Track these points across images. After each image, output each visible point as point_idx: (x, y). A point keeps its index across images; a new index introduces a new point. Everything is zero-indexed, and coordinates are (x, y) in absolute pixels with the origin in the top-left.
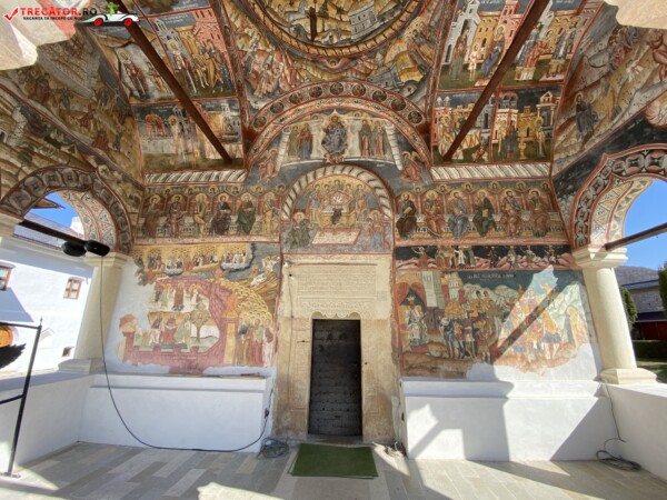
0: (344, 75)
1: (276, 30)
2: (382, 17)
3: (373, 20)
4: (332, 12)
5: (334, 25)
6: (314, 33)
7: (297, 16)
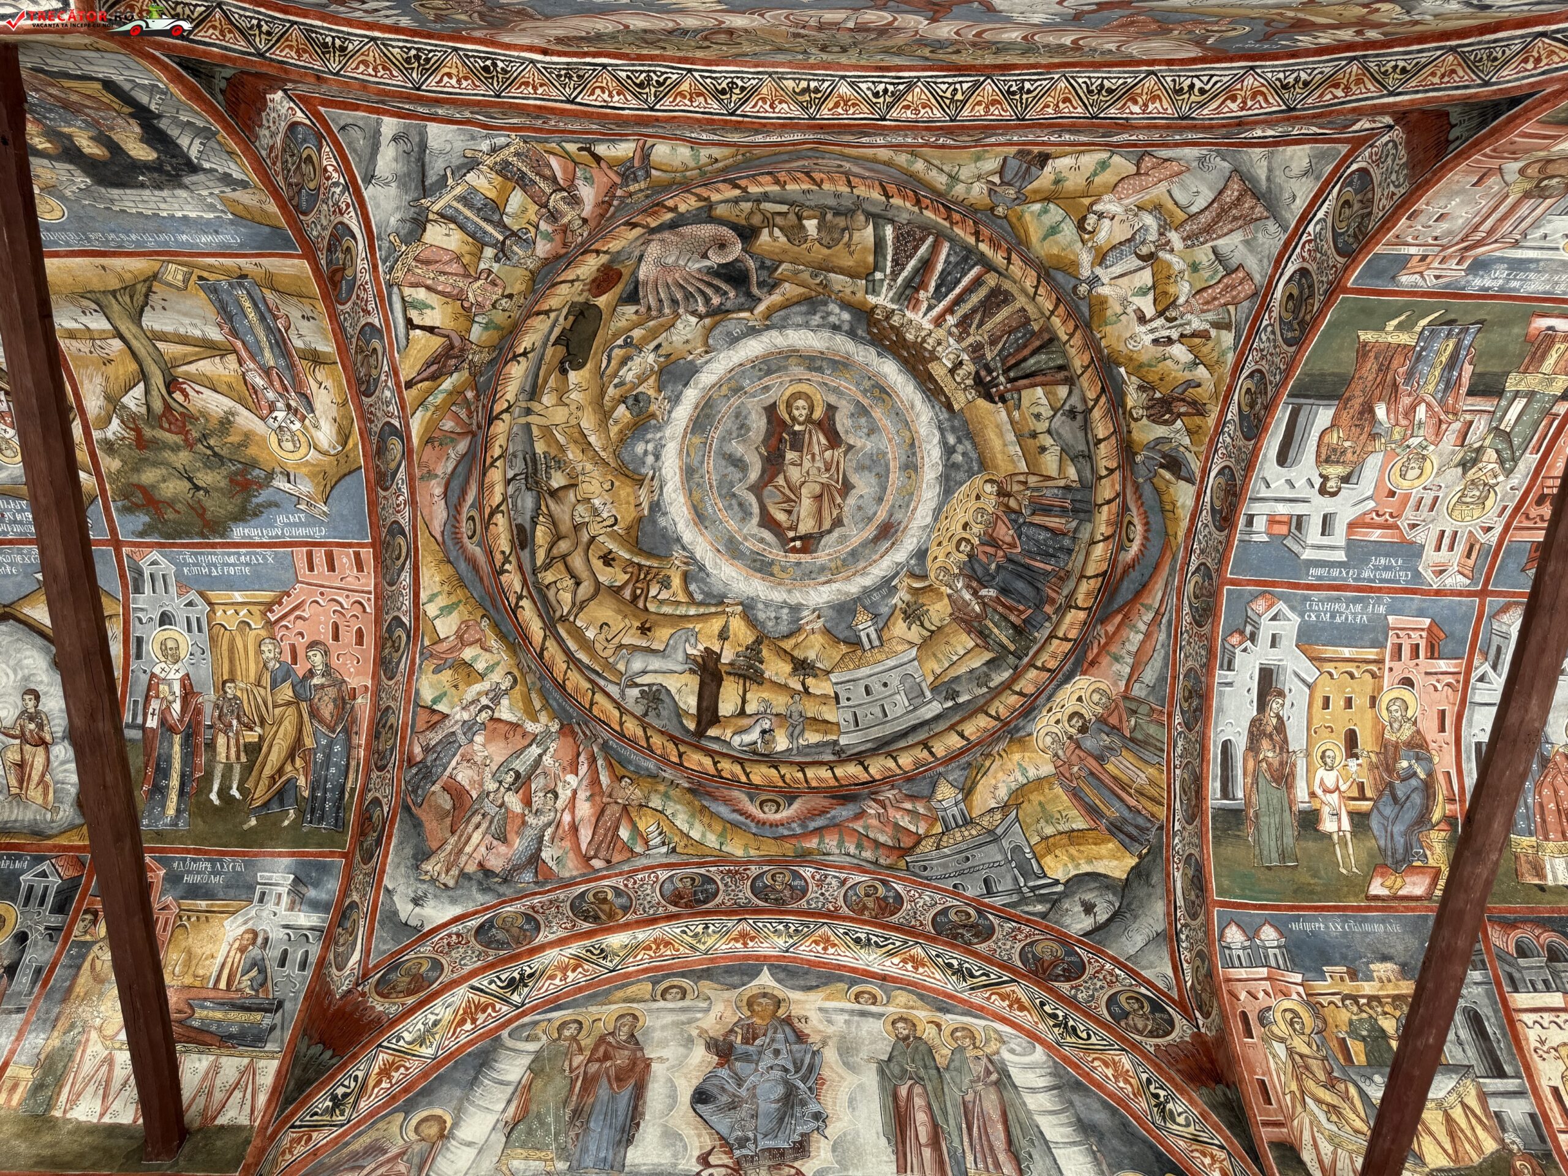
0: (813, 843)
1: (576, 681)
2: (946, 688)
3: (916, 697)
4: (776, 668)
5: (780, 702)
6: (708, 714)
7: (655, 663)
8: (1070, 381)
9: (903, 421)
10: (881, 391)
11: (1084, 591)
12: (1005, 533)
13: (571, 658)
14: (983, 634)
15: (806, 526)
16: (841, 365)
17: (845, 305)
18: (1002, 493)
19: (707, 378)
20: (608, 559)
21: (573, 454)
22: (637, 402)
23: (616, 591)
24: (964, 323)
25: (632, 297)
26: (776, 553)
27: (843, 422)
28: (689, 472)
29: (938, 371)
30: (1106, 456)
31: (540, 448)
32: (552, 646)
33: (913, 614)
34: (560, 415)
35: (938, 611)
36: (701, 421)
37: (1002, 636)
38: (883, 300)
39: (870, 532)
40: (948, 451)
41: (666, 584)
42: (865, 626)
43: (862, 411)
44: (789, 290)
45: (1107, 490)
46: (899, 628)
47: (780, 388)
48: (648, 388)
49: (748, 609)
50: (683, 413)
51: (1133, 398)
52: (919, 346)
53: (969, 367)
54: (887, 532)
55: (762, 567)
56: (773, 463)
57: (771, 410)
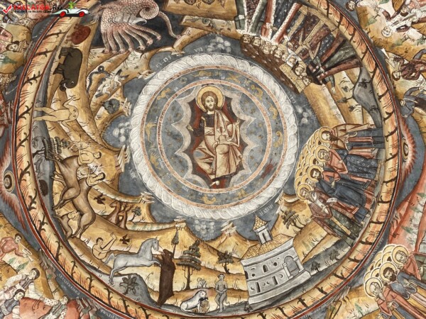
1: (79, 273)
2: (312, 263)
3: (294, 270)
4: (208, 259)
5: (211, 280)
6: (166, 290)
7: (132, 261)
8: (360, 64)
9: (270, 102)
10: (256, 86)
11: (385, 191)
12: (337, 162)
13: (76, 259)
14: (331, 226)
15: (221, 172)
16: (230, 73)
17: (226, 37)
18: (333, 138)
19: (152, 88)
20: (100, 200)
21: (74, 138)
22: (111, 105)
23: (106, 218)
24: (294, 39)
25: (98, 42)
26: (205, 190)
27: (235, 106)
28: (148, 144)
29: (286, 69)
30: (385, 105)
31: (52, 135)
32: (64, 252)
33: (289, 219)
34: (63, 115)
35: (304, 215)
36: (152, 114)
37: (342, 226)
38: (246, 31)
39: (260, 171)
40: (299, 117)
41: (137, 212)
42: (261, 229)
43: (245, 99)
44: (191, 32)
45: (389, 127)
46: (282, 228)
47: (197, 90)
48: (117, 96)
49: (189, 223)
50: (140, 109)
51: (393, 67)
52: (272, 56)
53: (302, 65)
54: (270, 170)
55: (196, 197)
56: (198, 135)
57: (193, 104)
